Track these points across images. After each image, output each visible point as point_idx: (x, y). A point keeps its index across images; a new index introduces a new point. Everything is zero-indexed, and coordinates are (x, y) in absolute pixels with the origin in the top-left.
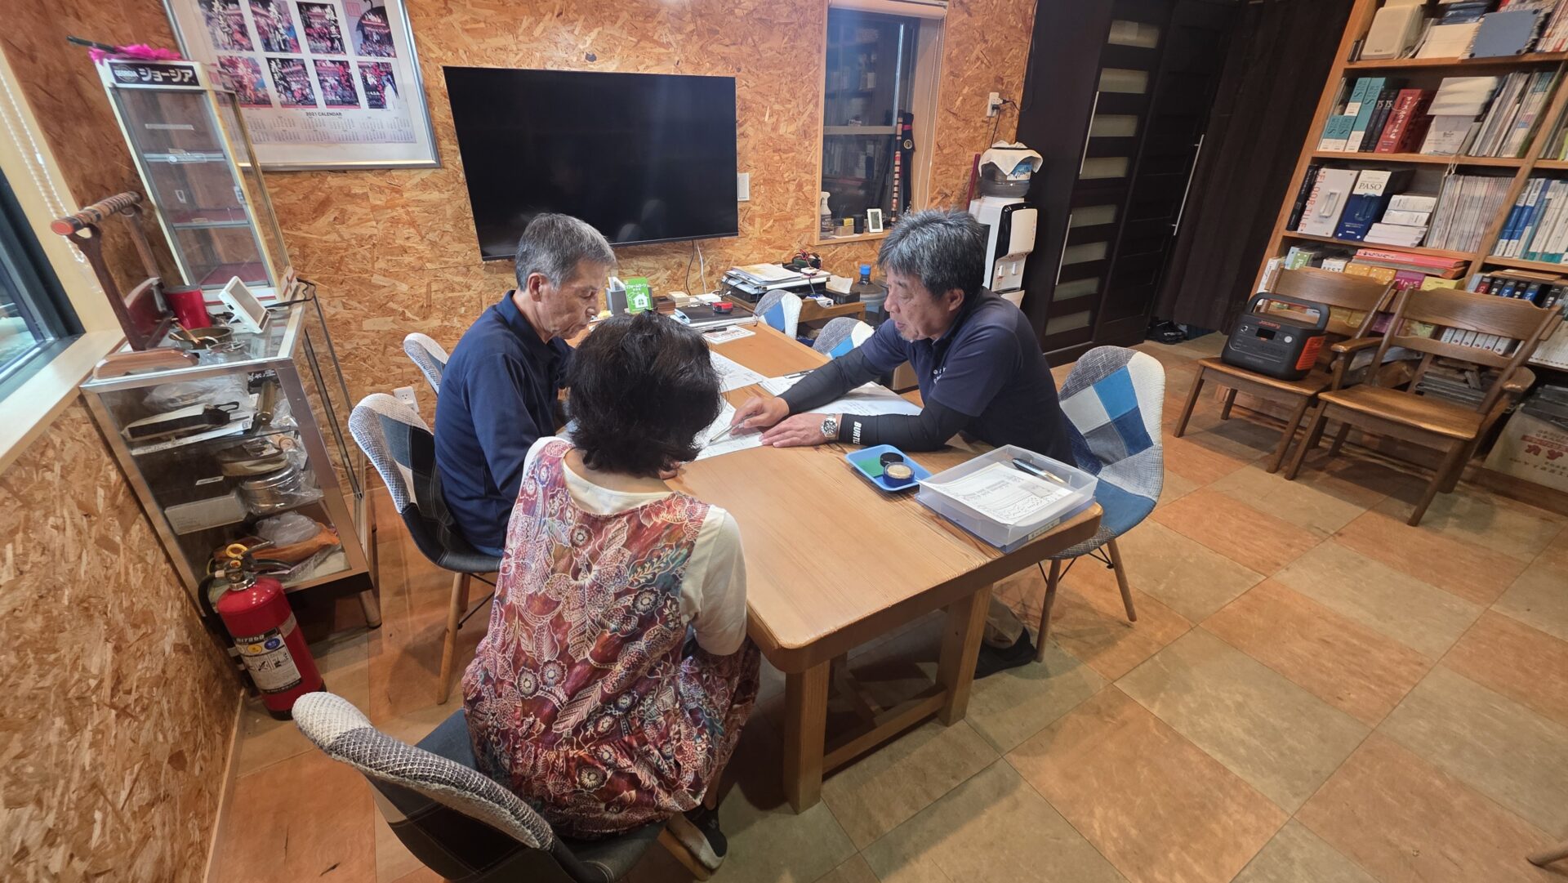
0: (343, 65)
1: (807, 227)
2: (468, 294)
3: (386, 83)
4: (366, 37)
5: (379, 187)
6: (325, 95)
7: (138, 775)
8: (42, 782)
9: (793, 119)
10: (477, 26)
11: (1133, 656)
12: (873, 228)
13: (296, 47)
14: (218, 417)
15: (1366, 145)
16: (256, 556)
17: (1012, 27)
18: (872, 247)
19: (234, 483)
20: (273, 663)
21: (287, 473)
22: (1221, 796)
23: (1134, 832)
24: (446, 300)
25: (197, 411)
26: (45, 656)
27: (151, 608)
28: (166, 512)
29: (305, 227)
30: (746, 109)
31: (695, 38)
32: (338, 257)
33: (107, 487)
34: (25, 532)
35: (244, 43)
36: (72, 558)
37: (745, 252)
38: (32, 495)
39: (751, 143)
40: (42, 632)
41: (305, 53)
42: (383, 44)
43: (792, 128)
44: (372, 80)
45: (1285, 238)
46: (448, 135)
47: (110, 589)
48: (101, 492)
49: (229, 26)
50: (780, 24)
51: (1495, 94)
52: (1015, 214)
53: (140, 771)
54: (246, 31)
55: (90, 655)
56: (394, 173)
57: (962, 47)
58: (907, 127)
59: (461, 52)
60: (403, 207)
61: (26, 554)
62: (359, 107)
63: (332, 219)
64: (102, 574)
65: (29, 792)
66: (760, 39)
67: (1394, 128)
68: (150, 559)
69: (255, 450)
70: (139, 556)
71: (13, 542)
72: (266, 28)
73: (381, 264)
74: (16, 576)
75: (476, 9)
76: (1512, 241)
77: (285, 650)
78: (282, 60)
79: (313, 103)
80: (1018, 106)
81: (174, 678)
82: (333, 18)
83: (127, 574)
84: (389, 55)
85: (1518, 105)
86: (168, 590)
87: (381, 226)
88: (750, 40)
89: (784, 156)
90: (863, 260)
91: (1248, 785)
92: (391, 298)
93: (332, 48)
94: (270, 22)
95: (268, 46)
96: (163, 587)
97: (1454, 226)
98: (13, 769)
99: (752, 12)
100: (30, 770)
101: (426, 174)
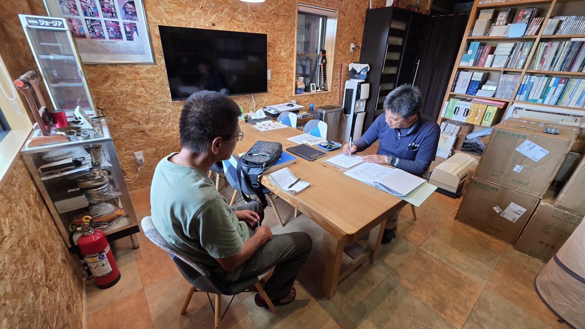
0: (117, 23)
1: (291, 90)
2: (164, 114)
3: (134, 31)
4: (126, 13)
5: (130, 72)
6: (109, 34)
7: (58, 315)
8: (30, 320)
9: (285, 50)
10: (170, 10)
11: (423, 238)
12: (313, 90)
13: (98, 15)
14: (77, 163)
15: (475, 64)
16: (95, 221)
17: (358, 21)
18: (313, 97)
19: (84, 191)
20: (101, 265)
21: (105, 186)
22: (461, 282)
23: (437, 298)
24: (156, 116)
25: (70, 161)
26: (24, 266)
27: (53, 244)
28: (55, 204)
29: (99, 87)
30: (270, 46)
31: (252, 19)
32: (112, 99)
33: (33, 194)
34: (11, 213)
35: (75, 12)
36: (27, 224)
37: (269, 99)
38: (11, 197)
39: (271, 58)
40: (21, 256)
41: (101, 18)
42: (133, 16)
43: (286, 53)
44: (128, 30)
45: (450, 95)
46: (158, 52)
47: (39, 237)
48: (31, 196)
49: (69, 5)
50: (281, 16)
51: (513, 48)
52: (362, 85)
53: (58, 314)
54: (77, 7)
55: (37, 265)
56: (136, 66)
57: (342, 27)
58: (324, 55)
59: (164, 20)
60: (139, 80)
61: (12, 222)
62: (123, 40)
63: (110, 84)
64: (36, 230)
65: (26, 325)
66: (274, 21)
67: (483, 58)
68: (49, 224)
69: (92, 177)
70: (46, 223)
71: (8, 217)
72: (85, 7)
73: (130, 102)
74: (11, 232)
75: (170, 4)
76: (521, 95)
77: (106, 259)
78: (91, 20)
79: (104, 38)
80: (360, 48)
81: (63, 274)
82: (113, 4)
83: (44, 230)
84: (135, 20)
85: (521, 52)
86: (57, 237)
87: (130, 87)
88: (271, 21)
89: (283, 64)
90: (310, 102)
91: (469, 278)
92: (134, 115)
93: (112, 16)
94: (87, 5)
95: (85, 14)
96: (55, 236)
97: (504, 90)
98: (20, 315)
99: (271, 11)
100: (25, 315)
101: (149, 67)
